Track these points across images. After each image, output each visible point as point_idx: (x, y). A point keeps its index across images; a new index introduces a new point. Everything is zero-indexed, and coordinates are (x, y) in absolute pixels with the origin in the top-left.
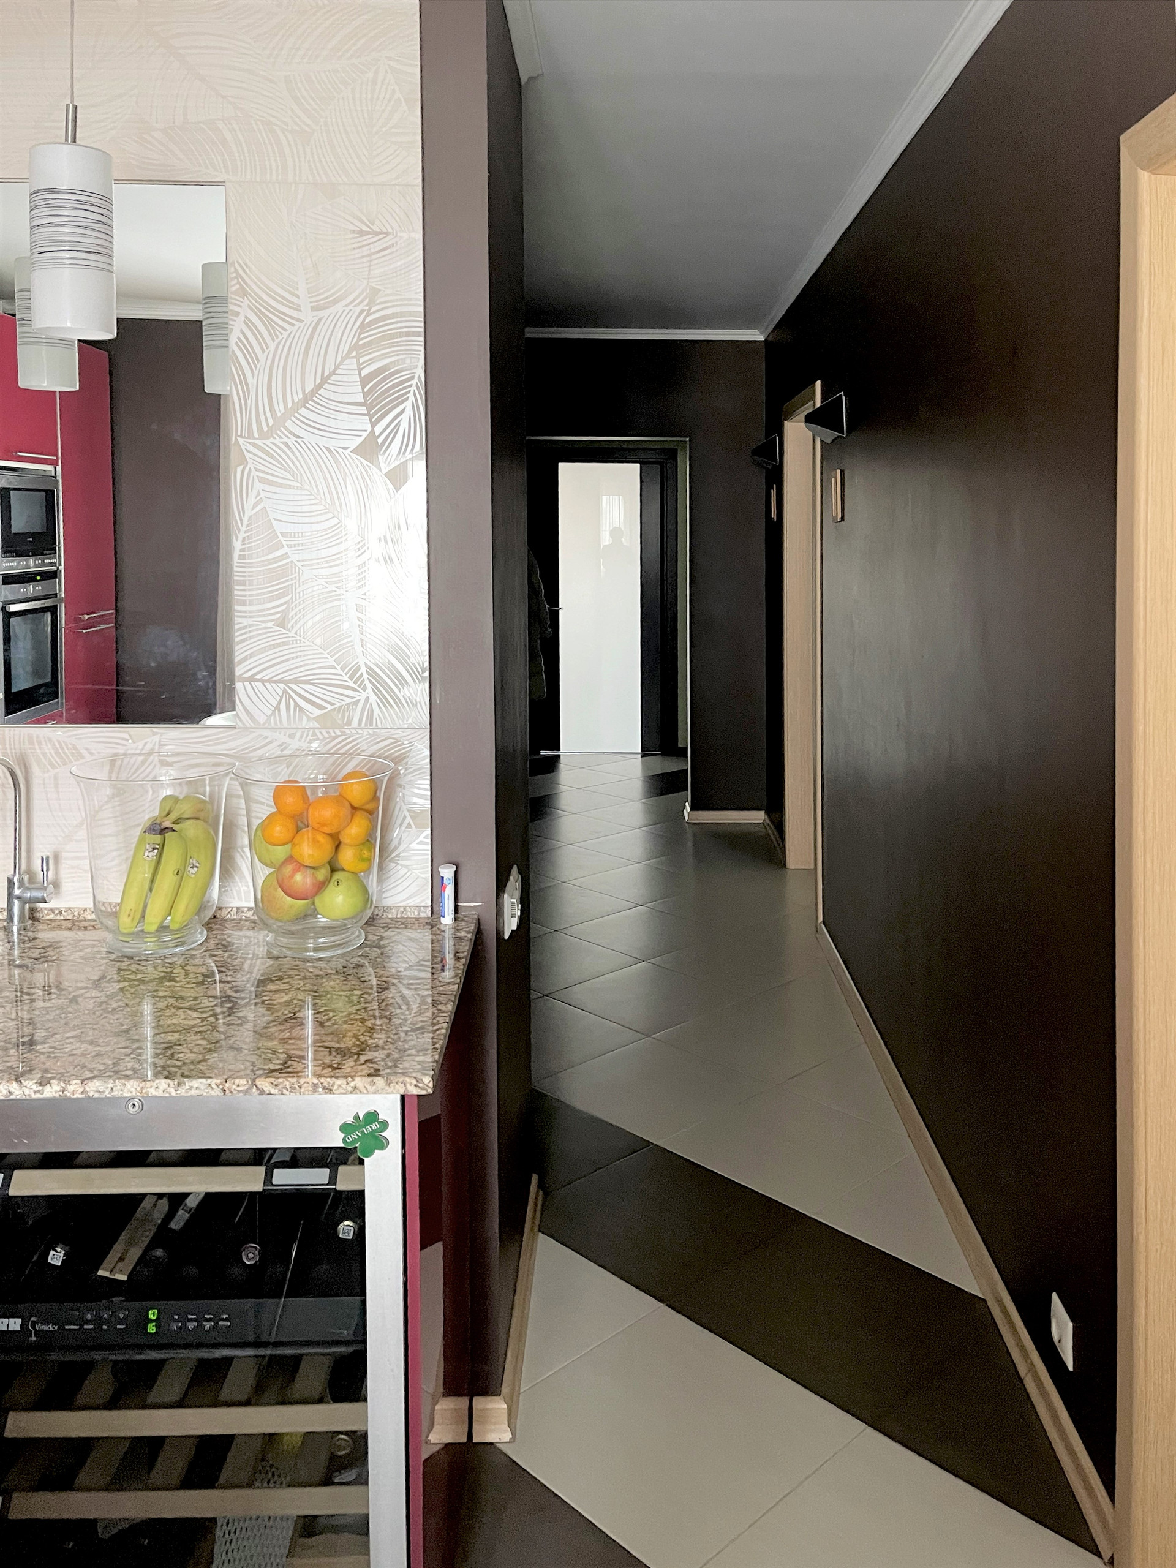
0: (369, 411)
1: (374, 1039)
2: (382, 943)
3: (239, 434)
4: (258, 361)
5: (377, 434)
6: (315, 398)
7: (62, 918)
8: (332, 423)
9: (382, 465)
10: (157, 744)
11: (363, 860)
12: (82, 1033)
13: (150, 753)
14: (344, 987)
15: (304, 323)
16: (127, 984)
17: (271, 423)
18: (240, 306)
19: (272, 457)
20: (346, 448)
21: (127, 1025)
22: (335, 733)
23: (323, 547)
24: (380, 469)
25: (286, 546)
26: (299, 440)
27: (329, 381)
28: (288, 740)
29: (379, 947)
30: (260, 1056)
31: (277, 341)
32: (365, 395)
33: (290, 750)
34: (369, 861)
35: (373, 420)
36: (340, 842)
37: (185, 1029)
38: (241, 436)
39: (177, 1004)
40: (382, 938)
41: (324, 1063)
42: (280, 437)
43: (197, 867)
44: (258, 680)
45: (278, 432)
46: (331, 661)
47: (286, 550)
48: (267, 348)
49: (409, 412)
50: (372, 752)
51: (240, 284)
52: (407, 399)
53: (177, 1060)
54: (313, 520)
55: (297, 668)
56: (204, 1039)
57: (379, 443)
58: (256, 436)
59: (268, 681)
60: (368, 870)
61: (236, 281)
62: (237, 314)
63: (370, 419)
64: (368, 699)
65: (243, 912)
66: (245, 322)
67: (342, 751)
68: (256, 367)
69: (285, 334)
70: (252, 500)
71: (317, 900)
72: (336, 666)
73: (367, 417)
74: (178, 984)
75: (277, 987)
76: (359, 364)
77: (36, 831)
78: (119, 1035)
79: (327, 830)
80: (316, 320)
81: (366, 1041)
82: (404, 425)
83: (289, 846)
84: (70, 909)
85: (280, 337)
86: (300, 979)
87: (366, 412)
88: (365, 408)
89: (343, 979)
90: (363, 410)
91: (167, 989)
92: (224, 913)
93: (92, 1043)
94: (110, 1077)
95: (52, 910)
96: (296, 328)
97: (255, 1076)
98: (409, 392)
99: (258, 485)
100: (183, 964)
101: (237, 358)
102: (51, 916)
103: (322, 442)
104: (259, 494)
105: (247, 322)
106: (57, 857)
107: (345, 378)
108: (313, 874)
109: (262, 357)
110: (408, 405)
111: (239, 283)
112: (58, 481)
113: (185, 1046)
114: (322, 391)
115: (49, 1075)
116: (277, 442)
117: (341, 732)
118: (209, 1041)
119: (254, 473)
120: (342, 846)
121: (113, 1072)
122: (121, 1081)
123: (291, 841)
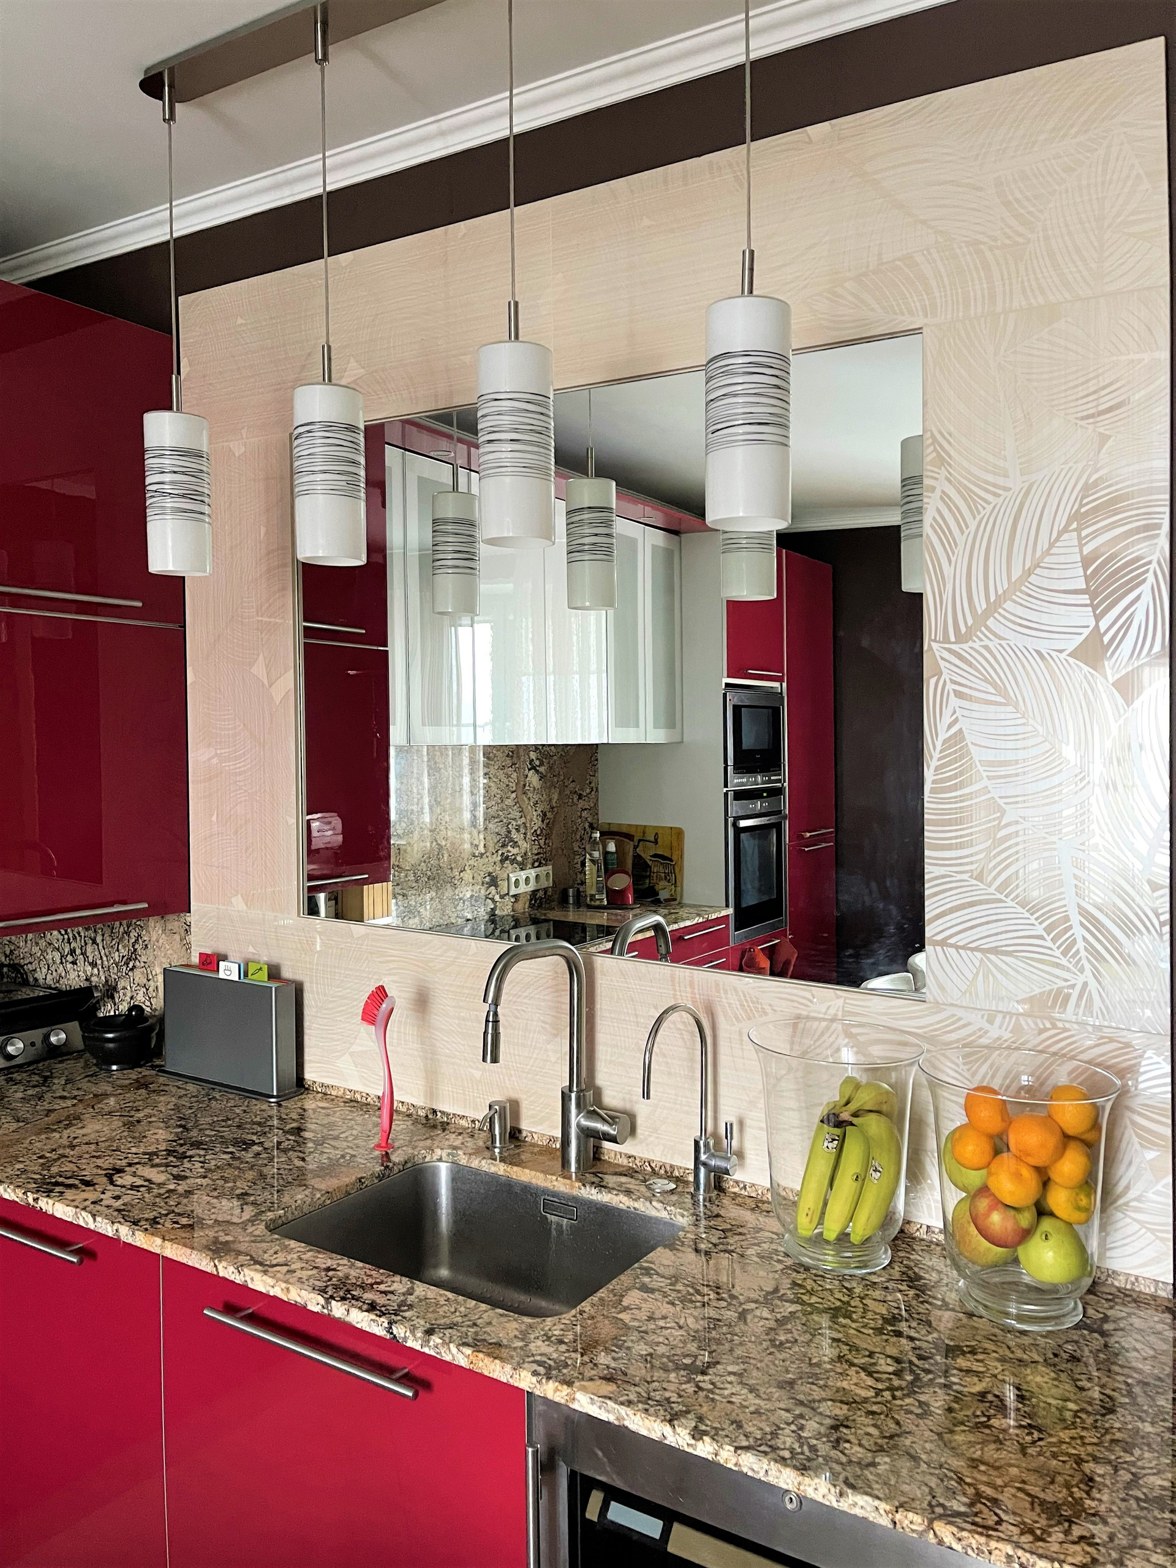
0: (1092, 599)
1: (1093, 1499)
2: (1106, 1327)
3: (933, 638)
4: (956, 545)
5: (1102, 631)
6: (1023, 588)
7: (746, 1194)
8: (1045, 619)
9: (1109, 672)
10: (841, 1009)
11: (1079, 1208)
12: (745, 1370)
13: (833, 1020)
14: (1054, 1391)
15: (1012, 491)
16: (799, 1307)
17: (970, 622)
18: (936, 479)
19: (970, 665)
20: (1061, 651)
21: (794, 1374)
22: (1044, 1025)
23: (1030, 780)
24: (1106, 678)
25: (985, 778)
26: (1003, 643)
27: (1041, 565)
28: (987, 1026)
29: (1103, 1334)
30: (942, 1481)
31: (978, 518)
32: (1088, 579)
33: (989, 1038)
34: (1088, 1211)
35: (1098, 612)
36: (1049, 1179)
37: (855, 1402)
38: (935, 641)
39: (850, 1357)
40: (1106, 1319)
41: (1024, 1523)
42: (981, 640)
43: (879, 1171)
44: (951, 946)
45: (978, 633)
46: (1039, 930)
47: (985, 782)
48: (967, 527)
49: (1147, 598)
50: (1093, 1056)
51: (938, 452)
52: (1144, 580)
53: (842, 1452)
54: (1020, 744)
55: (997, 934)
56: (875, 1426)
57: (1105, 643)
58: (953, 639)
59: (963, 947)
60: (1088, 1221)
61: (932, 448)
62: (933, 489)
63: (1094, 612)
64: (1085, 984)
65: (933, 1232)
66: (942, 498)
67: (1053, 1049)
68: (953, 553)
69: (989, 508)
70: (947, 719)
71: (1021, 1251)
72: (1045, 935)
73: (1090, 609)
74: (854, 1325)
75: (969, 1364)
76: (1080, 539)
77: (723, 1091)
78: (782, 1388)
79: (1033, 1161)
80: (1027, 485)
81: (1081, 1499)
82: (1140, 617)
83: (984, 1172)
84: (754, 1185)
85: (983, 512)
86: (998, 1360)
87: (1088, 602)
88: (1087, 596)
89: (1053, 1375)
90: (1085, 599)
91: (841, 1329)
92: (912, 1229)
93: (752, 1390)
94: (765, 1453)
95: (737, 1182)
96: (1002, 499)
97: (933, 1516)
98: (1147, 571)
99: (954, 701)
100: (862, 1295)
101: (933, 546)
102: (736, 1190)
103: (1032, 643)
104: (955, 712)
105: (945, 497)
106: (741, 1123)
107: (1062, 559)
108: (1014, 1216)
109: (960, 539)
110: (1145, 588)
111: (935, 450)
112: (783, 697)
113: (853, 1430)
114: (1032, 579)
115: (704, 1428)
116: (976, 645)
117: (1051, 1023)
118: (881, 1432)
119: (950, 687)
120: (1051, 1183)
121: (770, 1446)
122: (777, 1465)
123: (988, 1166)
